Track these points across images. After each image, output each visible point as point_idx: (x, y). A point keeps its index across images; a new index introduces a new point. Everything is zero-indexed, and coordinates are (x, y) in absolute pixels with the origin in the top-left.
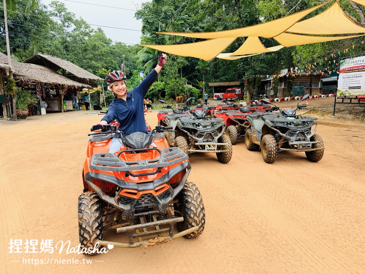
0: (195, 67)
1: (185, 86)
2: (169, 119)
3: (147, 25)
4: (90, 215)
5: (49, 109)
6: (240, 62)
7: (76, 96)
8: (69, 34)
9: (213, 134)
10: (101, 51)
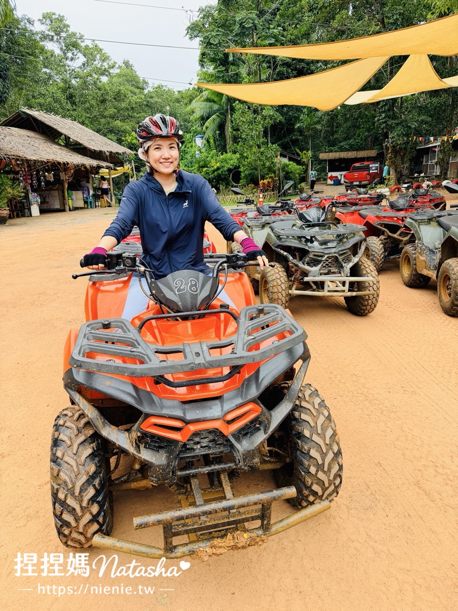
0: (294, 125)
1: (275, 160)
2: (249, 227)
3: (207, 51)
4: (76, 469)
5: (45, 206)
6: (380, 113)
7: (88, 182)
8: (75, 72)
9: (340, 258)
10: (130, 102)
